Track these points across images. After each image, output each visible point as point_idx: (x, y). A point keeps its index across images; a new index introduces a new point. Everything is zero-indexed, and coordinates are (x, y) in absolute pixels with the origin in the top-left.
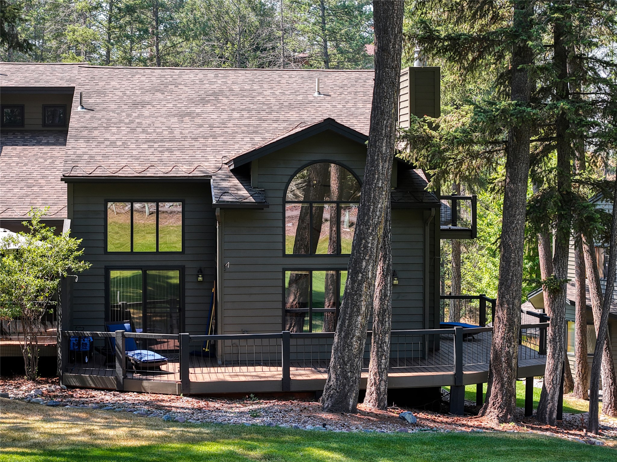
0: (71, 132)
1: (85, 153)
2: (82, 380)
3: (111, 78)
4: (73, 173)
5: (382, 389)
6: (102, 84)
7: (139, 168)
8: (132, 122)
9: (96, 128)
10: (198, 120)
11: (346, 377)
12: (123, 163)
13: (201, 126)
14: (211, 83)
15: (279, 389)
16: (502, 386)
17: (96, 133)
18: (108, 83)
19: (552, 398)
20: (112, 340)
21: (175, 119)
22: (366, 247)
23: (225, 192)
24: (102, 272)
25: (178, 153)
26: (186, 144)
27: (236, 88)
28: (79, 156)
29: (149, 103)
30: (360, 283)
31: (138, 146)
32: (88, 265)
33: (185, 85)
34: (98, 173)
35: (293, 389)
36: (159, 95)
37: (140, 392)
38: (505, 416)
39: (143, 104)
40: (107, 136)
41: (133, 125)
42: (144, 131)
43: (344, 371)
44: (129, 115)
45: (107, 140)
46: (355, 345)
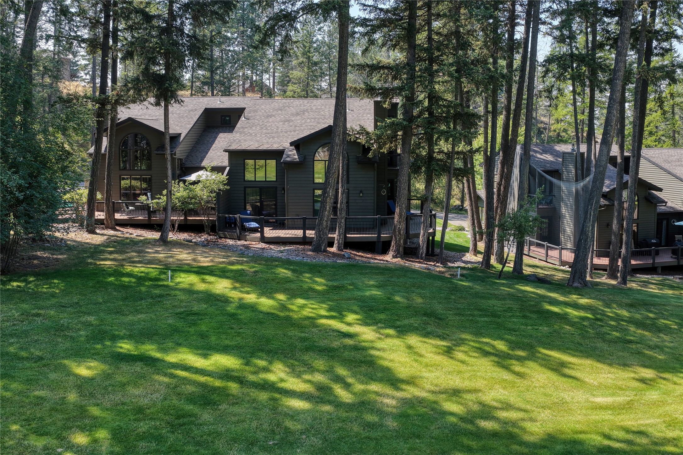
0: (236, 129)
1: (237, 139)
2: (225, 235)
3: (262, 104)
4: (229, 148)
5: (340, 242)
6: (257, 107)
7: (257, 146)
8: (263, 125)
9: (246, 128)
10: (291, 124)
11: (320, 237)
12: (252, 143)
13: (291, 126)
14: (304, 106)
15: (301, 241)
16: (396, 242)
17: (246, 130)
18: (260, 107)
19: (422, 248)
20: (236, 219)
21: (281, 123)
22: (329, 182)
23: (288, 156)
24: (243, 189)
25: (276, 139)
26: (281, 134)
27: (314, 108)
28: (235, 141)
29: (274, 116)
30: (326, 198)
31: (261, 136)
32: (229, 187)
33: (293, 107)
34: (239, 148)
35: (307, 241)
36: (280, 112)
37: (246, 241)
38: (396, 255)
39: (271, 116)
40: (250, 131)
41: (263, 126)
42: (266, 129)
43: (320, 234)
44: (263, 121)
45: (249, 133)
46: (325, 224)
